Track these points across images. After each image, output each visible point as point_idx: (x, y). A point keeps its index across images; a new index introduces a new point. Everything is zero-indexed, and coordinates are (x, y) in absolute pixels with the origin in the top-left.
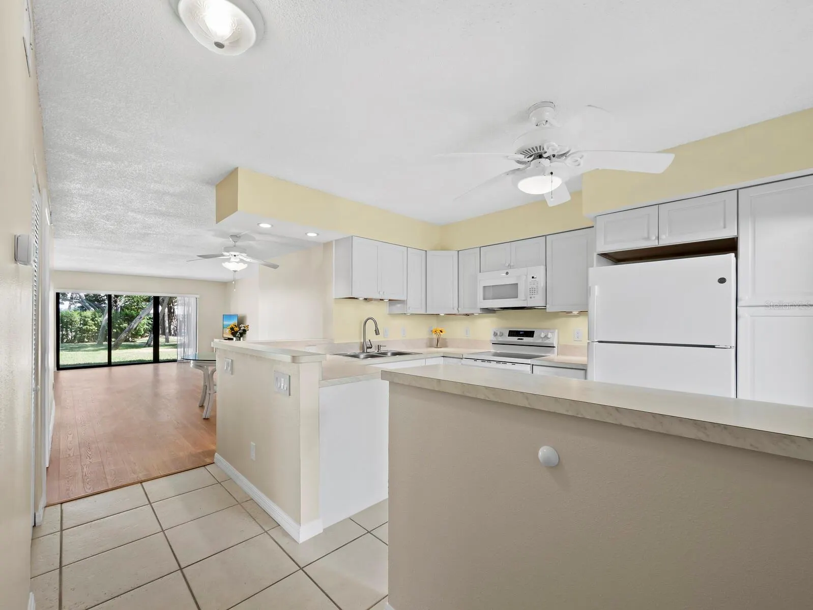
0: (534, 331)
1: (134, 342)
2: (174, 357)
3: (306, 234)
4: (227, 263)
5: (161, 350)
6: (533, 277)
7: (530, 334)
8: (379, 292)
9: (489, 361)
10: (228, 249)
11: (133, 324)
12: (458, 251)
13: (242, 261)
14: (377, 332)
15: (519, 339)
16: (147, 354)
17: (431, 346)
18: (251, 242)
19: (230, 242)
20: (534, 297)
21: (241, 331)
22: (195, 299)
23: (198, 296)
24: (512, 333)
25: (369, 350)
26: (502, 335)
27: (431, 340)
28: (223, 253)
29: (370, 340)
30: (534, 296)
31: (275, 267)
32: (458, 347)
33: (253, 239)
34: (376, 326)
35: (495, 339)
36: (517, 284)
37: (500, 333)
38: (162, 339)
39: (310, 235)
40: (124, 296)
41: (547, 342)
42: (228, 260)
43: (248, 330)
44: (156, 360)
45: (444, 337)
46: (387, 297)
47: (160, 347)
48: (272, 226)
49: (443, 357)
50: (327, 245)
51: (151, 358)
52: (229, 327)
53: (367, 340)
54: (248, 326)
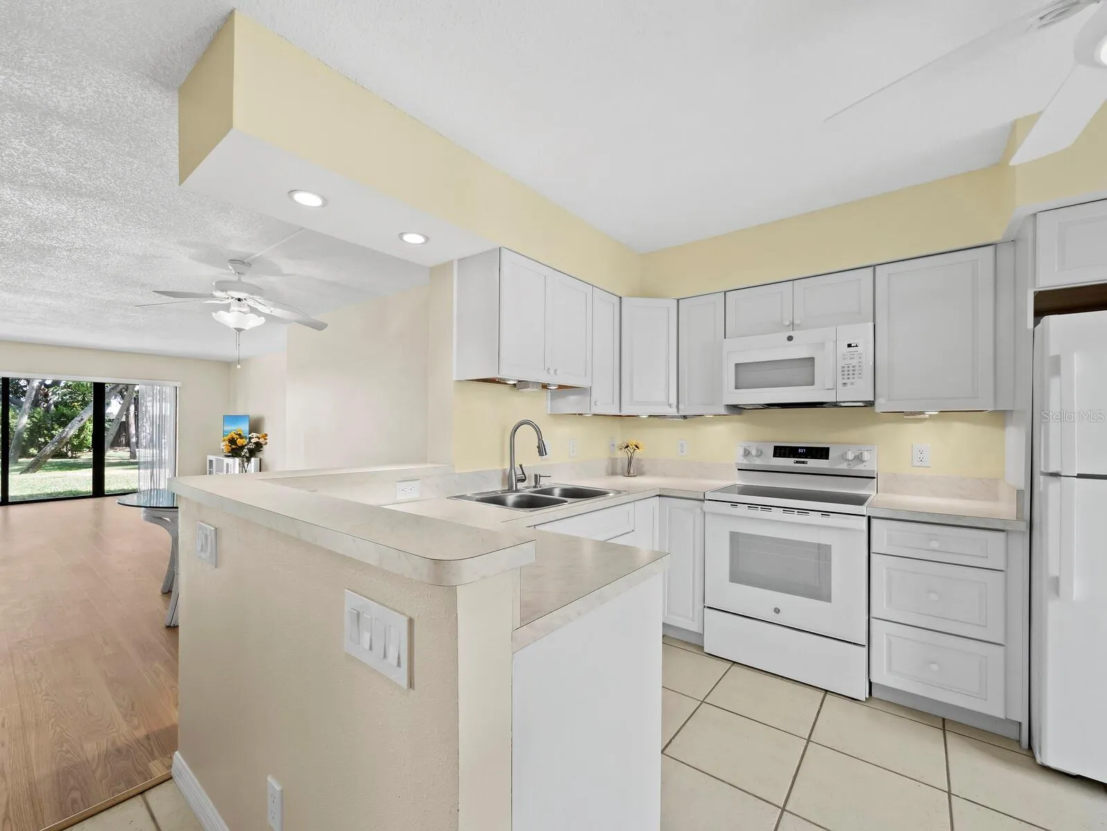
0: (828, 448)
1: (75, 458)
2: (134, 486)
3: (401, 235)
4: (221, 312)
5: (109, 472)
6: (849, 346)
7: (822, 453)
8: (549, 369)
9: (734, 504)
10: (223, 286)
11: (67, 430)
12: (678, 300)
13: (253, 310)
14: (542, 450)
15: (797, 462)
16: (82, 480)
17: (613, 473)
18: (272, 279)
19: (229, 273)
20: (852, 384)
21: (252, 446)
22: (173, 390)
23: (178, 384)
24: (780, 452)
25: (520, 485)
26: (760, 454)
27: (613, 461)
28: (214, 293)
29: (521, 466)
30: (851, 380)
31: (320, 326)
32: (665, 475)
33: (277, 272)
34: (540, 439)
35: (745, 462)
36: (812, 359)
37: (758, 450)
38: (111, 455)
39: (408, 238)
40: (62, 384)
41: (860, 468)
42: (227, 308)
43: (266, 444)
44: (99, 489)
45: (640, 457)
46: (554, 380)
47: (105, 468)
48: (325, 202)
49: (659, 496)
50: (439, 272)
51: (89, 488)
52: (226, 438)
53: (517, 466)
54: (266, 435)
